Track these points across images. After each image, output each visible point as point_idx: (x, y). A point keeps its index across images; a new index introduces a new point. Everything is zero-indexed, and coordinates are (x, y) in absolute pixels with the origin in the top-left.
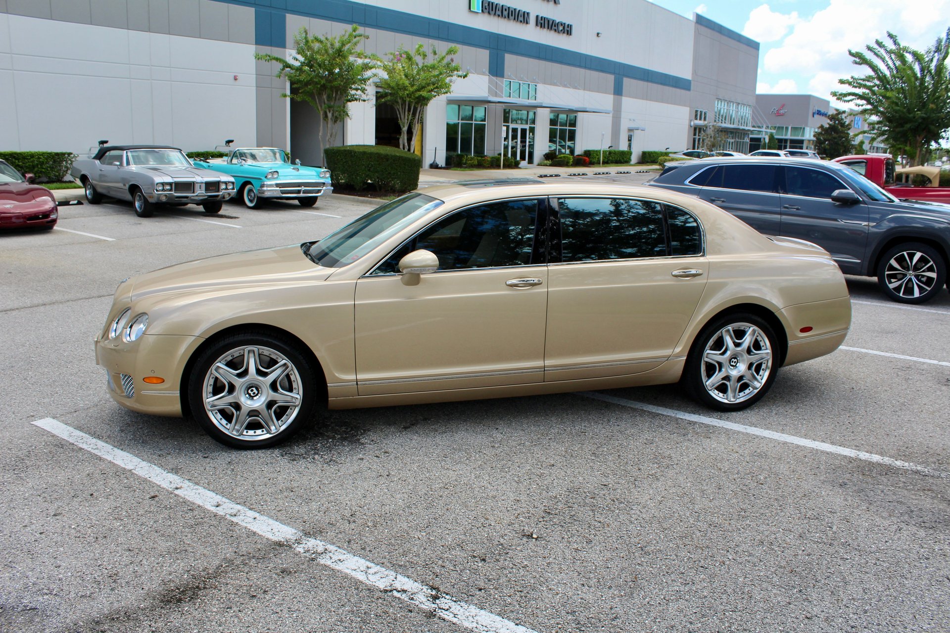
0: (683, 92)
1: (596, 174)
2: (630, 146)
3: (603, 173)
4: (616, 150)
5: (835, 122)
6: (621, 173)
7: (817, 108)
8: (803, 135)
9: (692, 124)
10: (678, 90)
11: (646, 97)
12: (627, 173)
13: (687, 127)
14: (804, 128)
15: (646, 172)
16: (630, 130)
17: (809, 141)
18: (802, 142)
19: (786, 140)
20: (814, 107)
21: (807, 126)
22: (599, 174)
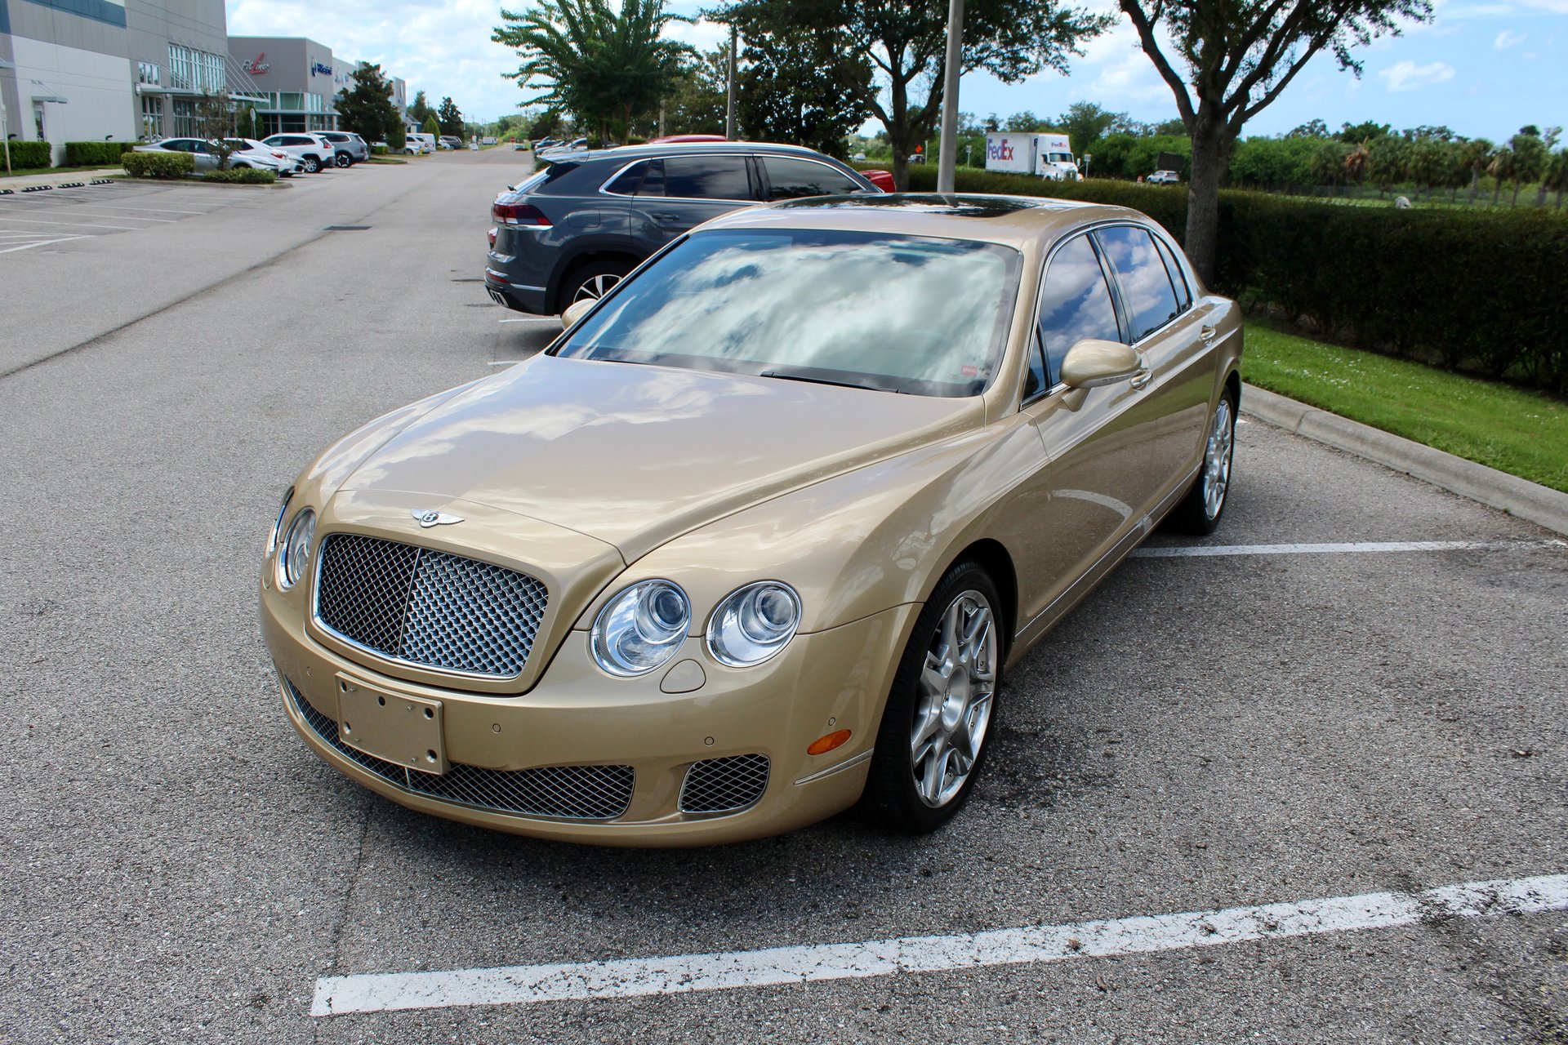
0: (114, 28)
1: (28, 191)
2: (41, 134)
3: (40, 189)
4: (20, 141)
5: (365, 84)
6: (68, 186)
7: (316, 61)
8: (302, 107)
9: (138, 89)
10: (106, 26)
11: (52, 36)
12: (79, 185)
13: (130, 96)
14: (302, 95)
15: (108, 182)
16: (37, 102)
17: (312, 115)
18: (301, 117)
19: (275, 116)
20: (313, 60)
21: (307, 91)
22: (34, 190)
